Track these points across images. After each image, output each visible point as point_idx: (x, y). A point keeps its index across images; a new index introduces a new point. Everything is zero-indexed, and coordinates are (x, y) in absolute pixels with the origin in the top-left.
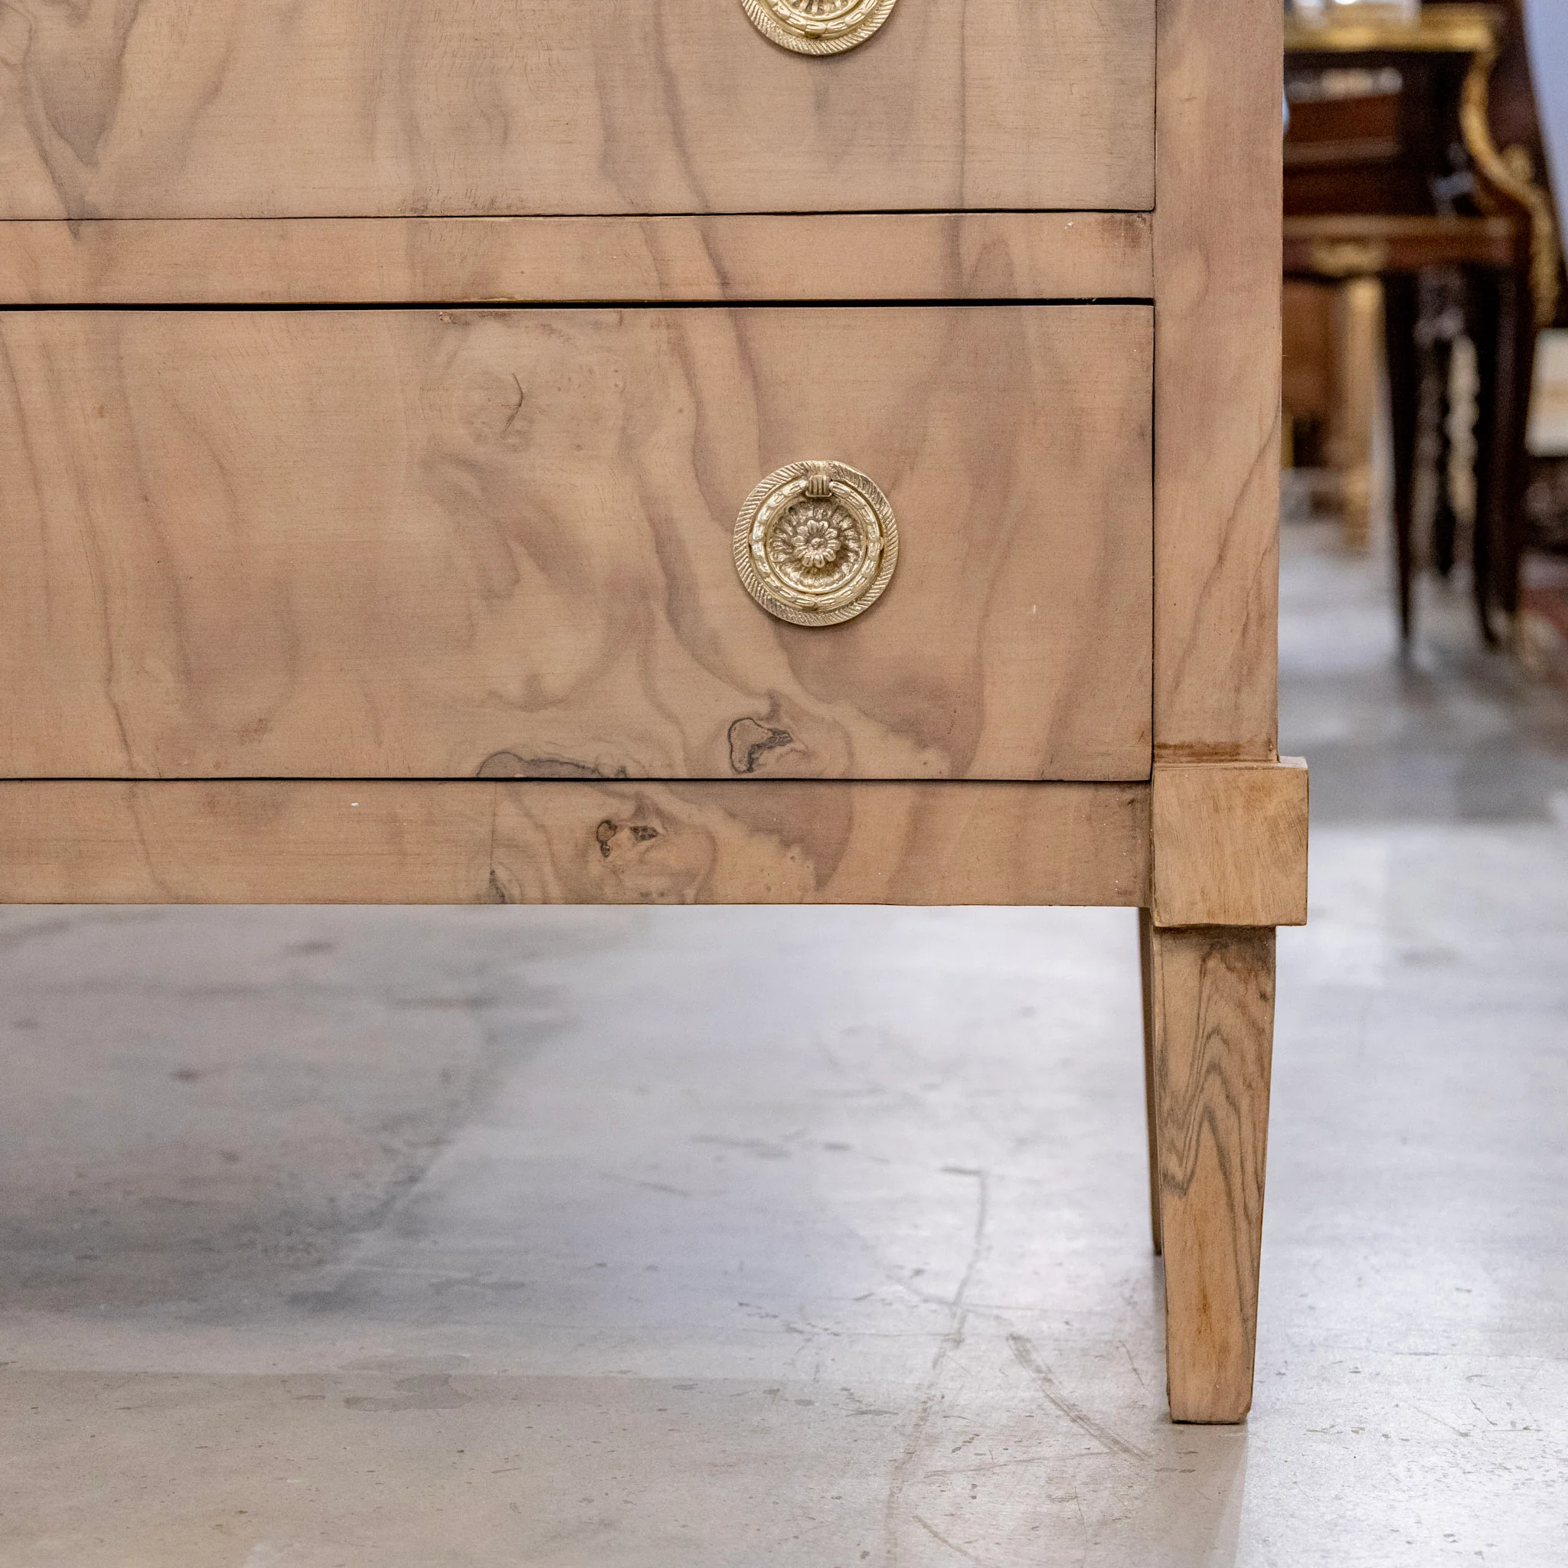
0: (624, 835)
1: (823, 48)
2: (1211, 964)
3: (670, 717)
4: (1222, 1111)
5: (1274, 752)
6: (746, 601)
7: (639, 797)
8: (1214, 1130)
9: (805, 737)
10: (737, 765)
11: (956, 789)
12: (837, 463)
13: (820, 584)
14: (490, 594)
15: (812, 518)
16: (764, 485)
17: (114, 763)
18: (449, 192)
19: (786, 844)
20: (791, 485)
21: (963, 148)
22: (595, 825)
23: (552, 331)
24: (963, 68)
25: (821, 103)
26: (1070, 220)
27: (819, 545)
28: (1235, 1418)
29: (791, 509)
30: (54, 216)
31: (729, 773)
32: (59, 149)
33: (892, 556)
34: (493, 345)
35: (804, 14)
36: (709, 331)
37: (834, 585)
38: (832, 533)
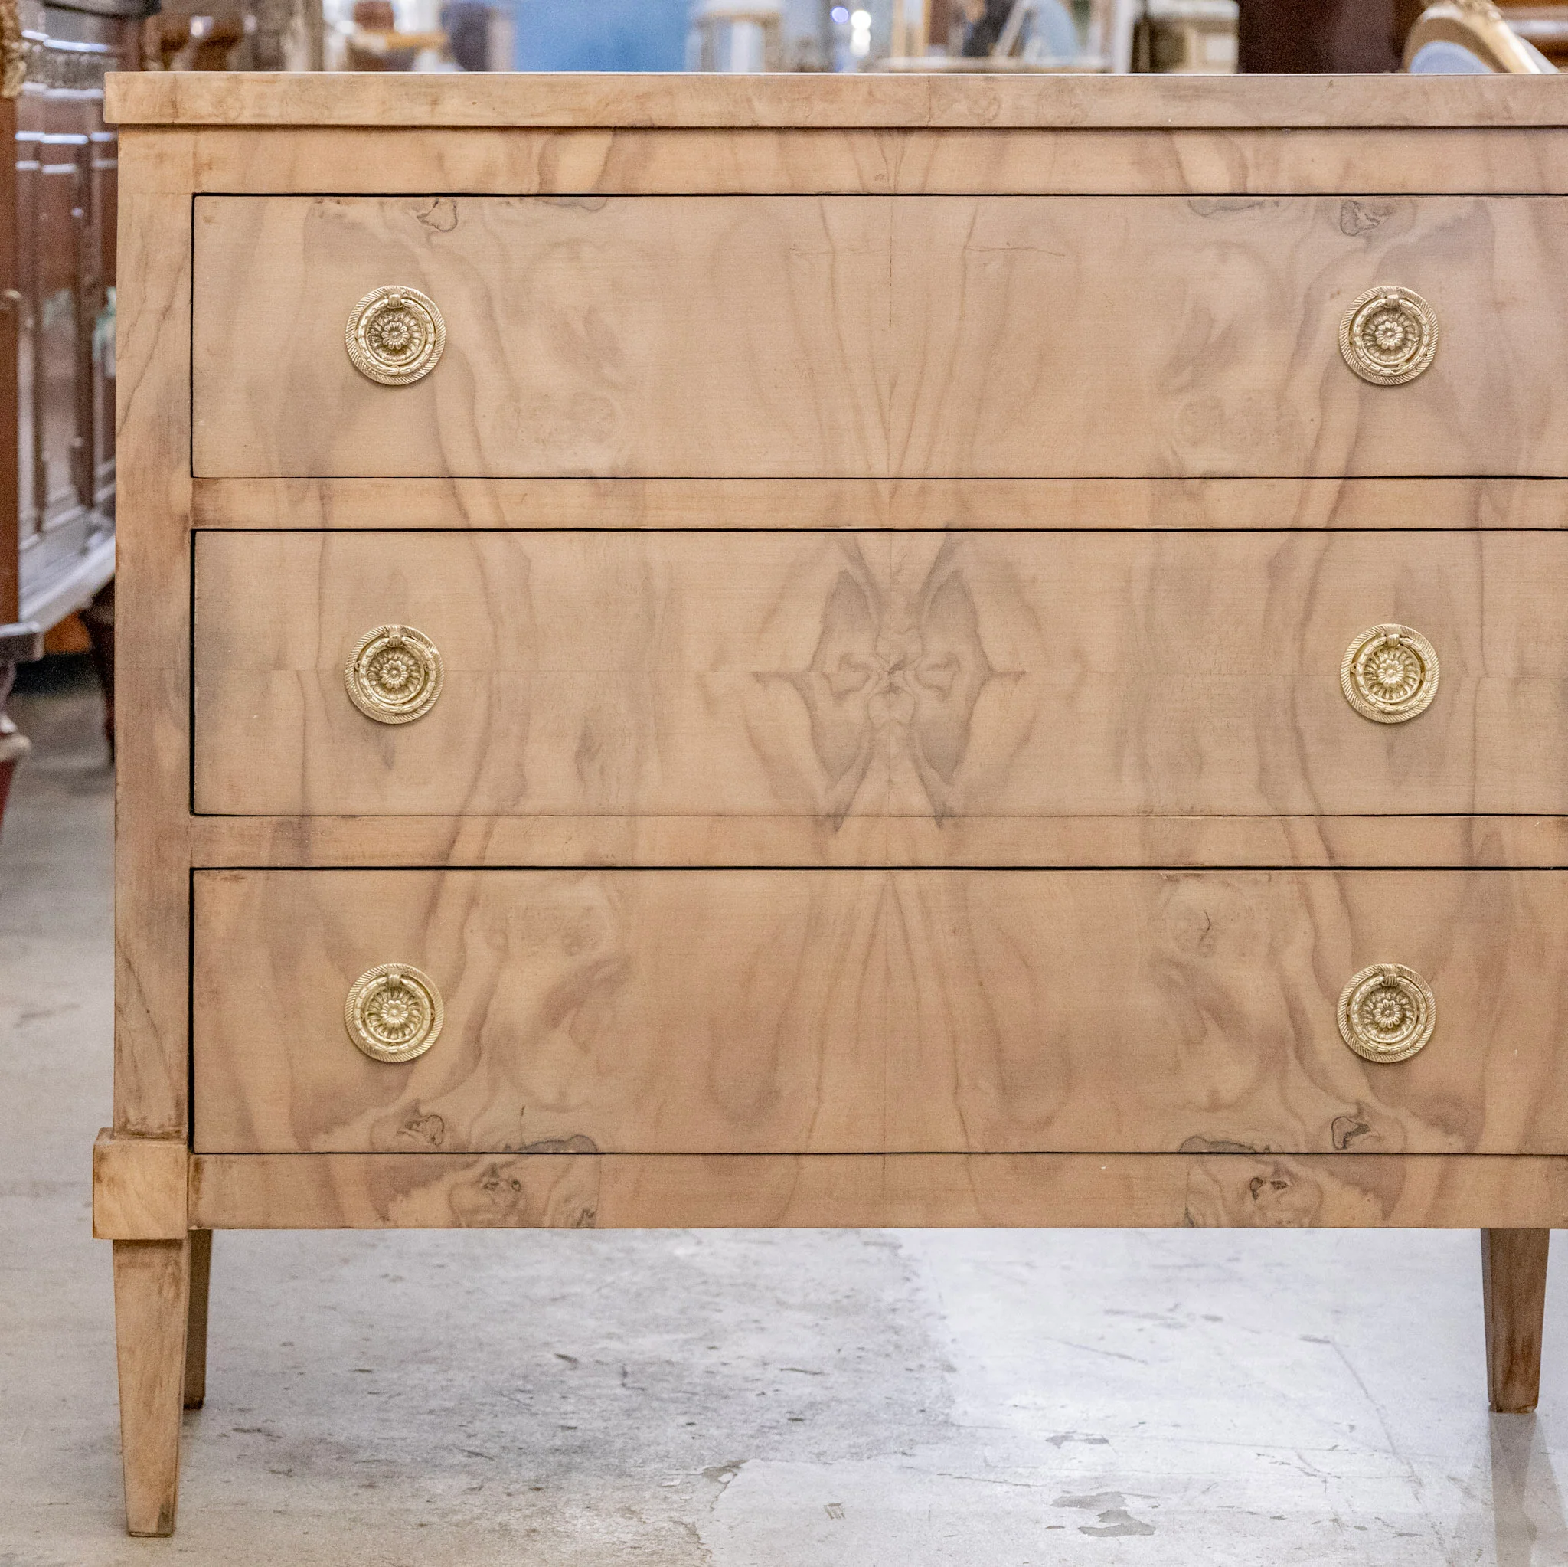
0: (1267, 1187)
1: (1394, 719)
3: (1298, 1117)
6: (1342, 1046)
7: (1276, 1163)
9: (1377, 1129)
10: (1336, 1145)
11: (1468, 1159)
12: (1400, 966)
13: (1390, 1038)
14: (1188, 1043)
15: (1386, 998)
16: (1358, 977)
17: (957, 1143)
18: (1165, 800)
19: (1365, 1192)
20: (1374, 979)
21: (1474, 778)
22: (1250, 1178)
23: (1228, 884)
24: (1475, 731)
25: (1390, 750)
26: (1538, 821)
27: (1390, 1015)
29: (1372, 992)
30: (927, 814)
31: (1331, 1150)
32: (932, 775)
33: (1432, 1022)
34: (1192, 892)
35: (1381, 700)
36: (1322, 885)
37: (1398, 1039)
38: (1397, 1008)
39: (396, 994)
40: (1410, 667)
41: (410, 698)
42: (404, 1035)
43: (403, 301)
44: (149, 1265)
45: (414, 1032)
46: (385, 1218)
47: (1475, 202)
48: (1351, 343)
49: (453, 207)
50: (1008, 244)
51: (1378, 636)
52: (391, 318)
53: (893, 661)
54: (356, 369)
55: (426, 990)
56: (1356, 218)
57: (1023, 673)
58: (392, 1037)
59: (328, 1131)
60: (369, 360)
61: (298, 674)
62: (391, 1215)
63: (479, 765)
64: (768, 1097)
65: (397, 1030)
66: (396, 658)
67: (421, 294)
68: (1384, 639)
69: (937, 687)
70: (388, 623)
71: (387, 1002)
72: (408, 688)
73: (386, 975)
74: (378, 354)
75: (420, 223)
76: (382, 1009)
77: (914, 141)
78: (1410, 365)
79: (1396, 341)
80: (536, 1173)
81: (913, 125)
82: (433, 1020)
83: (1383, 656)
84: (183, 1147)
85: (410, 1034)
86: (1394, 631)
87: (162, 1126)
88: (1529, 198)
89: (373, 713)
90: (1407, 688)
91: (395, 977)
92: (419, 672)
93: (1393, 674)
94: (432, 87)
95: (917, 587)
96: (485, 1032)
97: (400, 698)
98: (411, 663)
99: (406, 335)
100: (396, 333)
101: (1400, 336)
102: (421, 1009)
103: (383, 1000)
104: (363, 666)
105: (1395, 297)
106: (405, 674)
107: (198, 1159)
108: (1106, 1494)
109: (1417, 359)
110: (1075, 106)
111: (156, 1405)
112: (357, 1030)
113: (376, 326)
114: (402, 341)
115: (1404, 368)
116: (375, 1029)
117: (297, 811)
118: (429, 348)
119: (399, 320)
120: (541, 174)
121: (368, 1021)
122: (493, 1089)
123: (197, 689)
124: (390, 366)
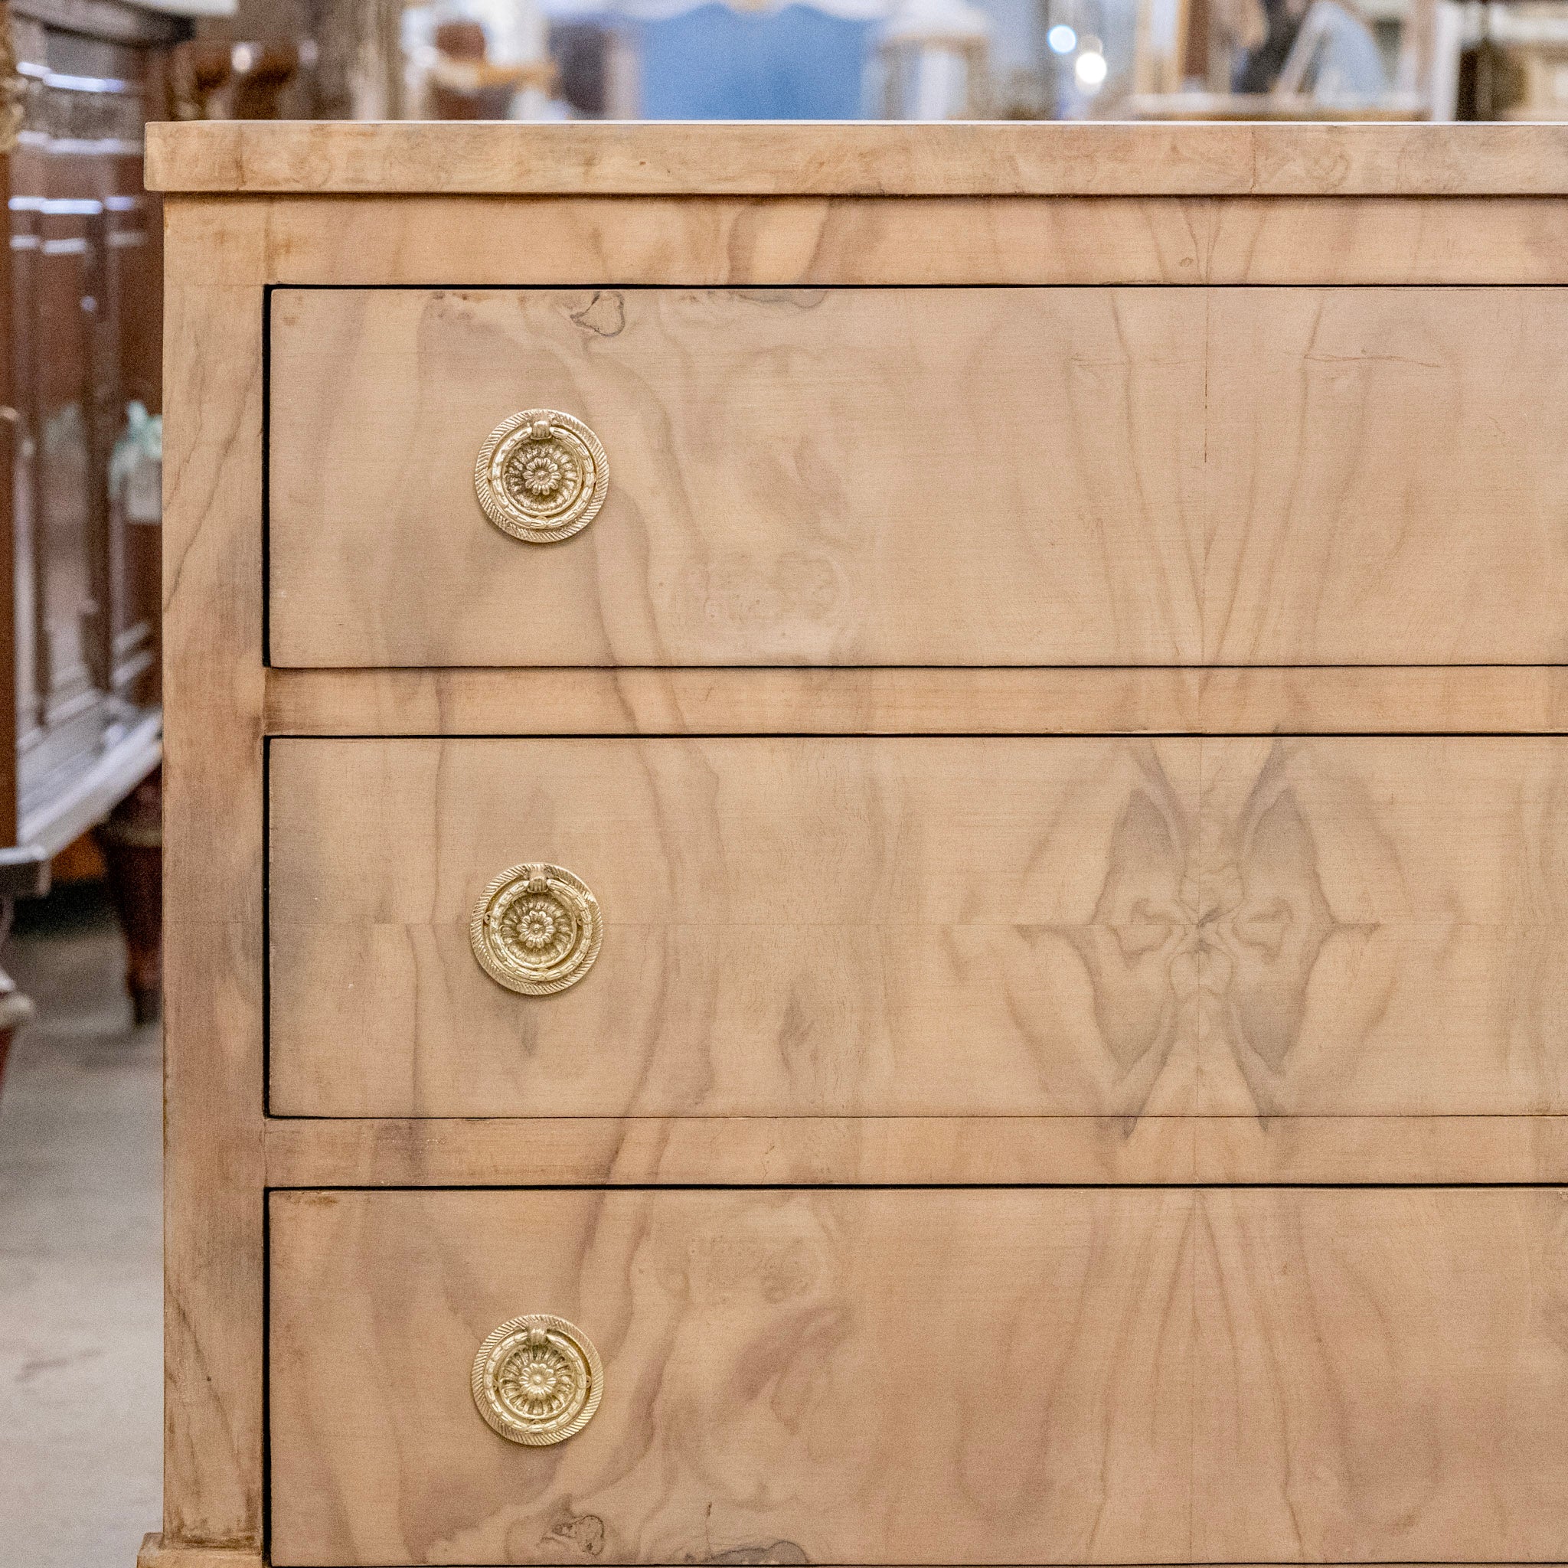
17: (1289, 1550)
30: (1248, 1113)
32: (1253, 1060)
39: (540, 1355)
41: (557, 960)
42: (551, 1409)
43: (552, 429)
45: (564, 1406)
49: (618, 304)
50: (1363, 351)
52: (535, 453)
53: (1203, 910)
54: (489, 521)
55: (580, 1349)
57: (1376, 926)
58: (535, 1412)
59: (449, 1536)
60: (507, 509)
61: (408, 930)
63: (650, 1050)
64: (1037, 1488)
65: (541, 1402)
66: (538, 907)
67: (577, 421)
69: (1263, 945)
70: (526, 861)
71: (528, 1366)
72: (555, 947)
73: (527, 1330)
74: (518, 501)
75: (574, 326)
76: (521, 1374)
77: (1235, 215)
81: (1230, 192)
82: (589, 1390)
84: (253, 1558)
85: (558, 1407)
87: (229, 1531)
89: (508, 981)
91: (539, 1332)
92: (570, 925)
94: (585, 141)
95: (1234, 811)
96: (658, 1408)
97: (545, 960)
98: (558, 913)
99: (556, 476)
100: (542, 473)
102: (573, 1375)
103: (522, 1363)
104: (495, 919)
106: (551, 929)
110: (1449, 167)
112: (489, 1403)
113: (516, 464)
114: (550, 483)
116: (512, 1402)
117: (407, 1111)
118: (587, 492)
119: (547, 455)
120: (732, 258)
121: (503, 1391)
122: (670, 1479)
123: (272, 950)
124: (535, 517)
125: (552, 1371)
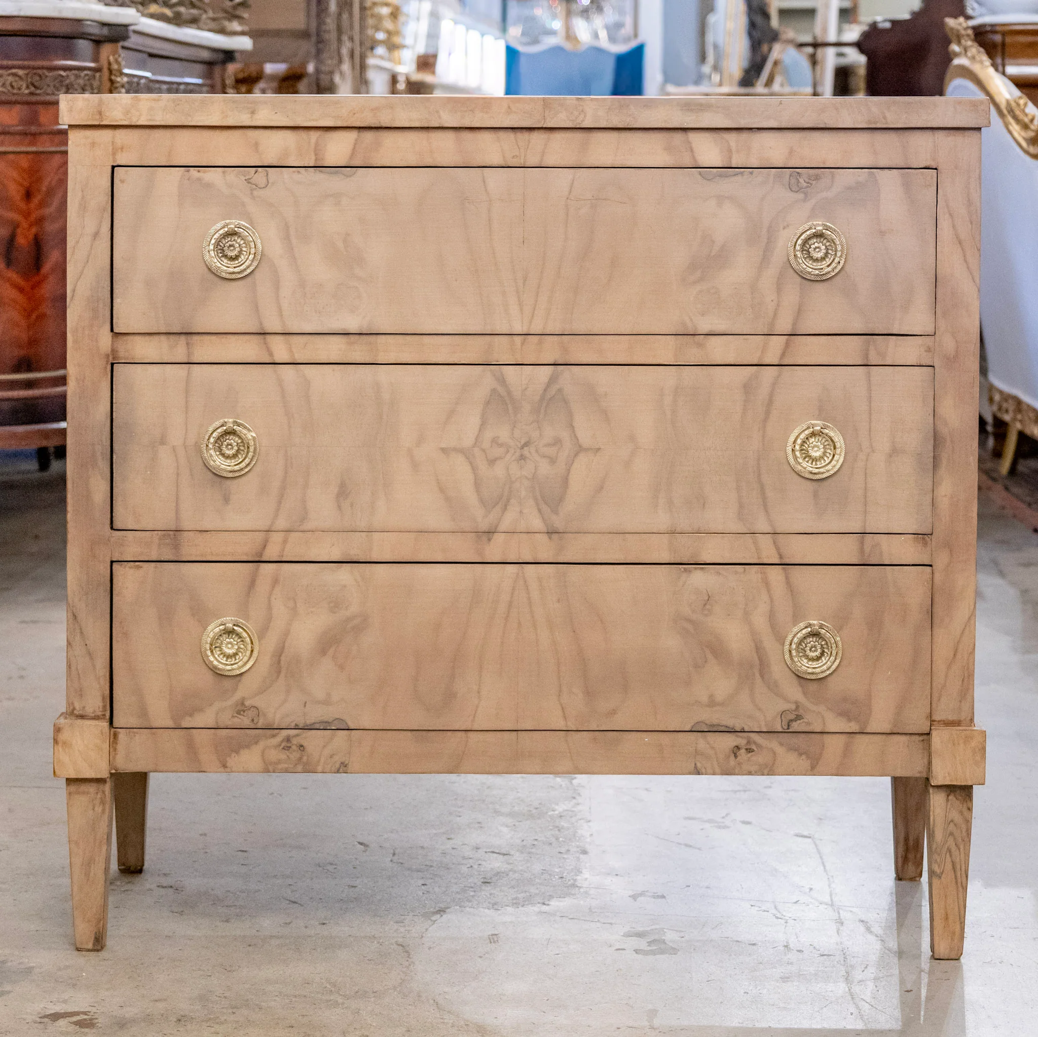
0: (743, 751)
1: (817, 477)
2: (950, 797)
3: (760, 711)
4: (954, 848)
5: (973, 723)
6: (787, 669)
7: (748, 738)
8: (951, 856)
9: (808, 717)
10: (784, 727)
11: (861, 736)
12: (821, 622)
13: (815, 664)
14: (696, 666)
15: (812, 641)
16: (795, 629)
17: (561, 725)
18: (683, 524)
19: (801, 754)
20: (805, 630)
21: (865, 512)
22: (733, 747)
23: (720, 574)
24: (866, 484)
25: (816, 495)
26: (903, 537)
27: (815, 651)
28: (957, 958)
29: (804, 638)
30: (542, 531)
31: (780, 730)
32: (545, 508)
33: (840, 655)
34: (699, 578)
35: (810, 465)
36: (775, 574)
37: (820, 665)
38: (819, 647)
39: (231, 635)
40: (828, 446)
41: (239, 462)
42: (236, 659)
43: (236, 229)
44: (88, 793)
45: (241, 658)
46: (225, 766)
47: (869, 172)
48: (795, 256)
49: (266, 174)
50: (593, 196)
51: (808, 428)
52: (229, 239)
53: (523, 442)
54: (209, 269)
55: (248, 634)
56: (798, 182)
58: (229, 660)
59: (191, 715)
60: (216, 264)
61: (174, 448)
62: (228, 765)
63: (280, 502)
64: (450, 696)
65: (231, 656)
66: (231, 438)
67: (247, 225)
68: (812, 429)
69: (549, 457)
70: (225, 418)
71: (225, 640)
72: (238, 456)
73: (225, 624)
74: (222, 260)
75: (246, 184)
76: (222, 644)
77: (535, 135)
78: (830, 269)
79: (821, 254)
80: (313, 741)
81: (534, 126)
82: (252, 651)
83: (812, 440)
84: (105, 724)
85: (239, 659)
86: (818, 424)
87: (95, 711)
88: (900, 170)
89: (217, 471)
90: (825, 458)
91: (230, 625)
92: (244, 446)
93: (817, 450)
94: (251, 103)
95: (537, 398)
96: (283, 658)
97: (233, 462)
98: (239, 441)
99: (238, 250)
100: (232, 248)
101: (824, 251)
102: (245, 645)
103: (223, 639)
104: (211, 443)
105: (820, 228)
106: (236, 448)
107: (115, 731)
108: (656, 929)
109: (834, 265)
110: (630, 115)
111: (92, 874)
112: (208, 656)
113: (221, 244)
114: (236, 252)
115: (826, 270)
116: (218, 656)
117: (173, 528)
118: (251, 257)
119: (234, 240)
120: (316, 155)
121: (214, 651)
122: (288, 692)
123: (114, 456)
124: (228, 267)
125: (236, 643)
